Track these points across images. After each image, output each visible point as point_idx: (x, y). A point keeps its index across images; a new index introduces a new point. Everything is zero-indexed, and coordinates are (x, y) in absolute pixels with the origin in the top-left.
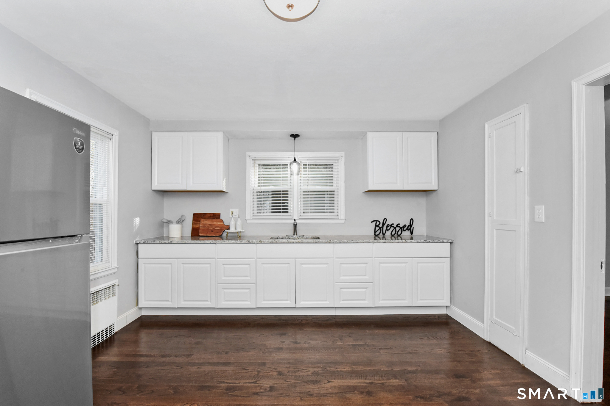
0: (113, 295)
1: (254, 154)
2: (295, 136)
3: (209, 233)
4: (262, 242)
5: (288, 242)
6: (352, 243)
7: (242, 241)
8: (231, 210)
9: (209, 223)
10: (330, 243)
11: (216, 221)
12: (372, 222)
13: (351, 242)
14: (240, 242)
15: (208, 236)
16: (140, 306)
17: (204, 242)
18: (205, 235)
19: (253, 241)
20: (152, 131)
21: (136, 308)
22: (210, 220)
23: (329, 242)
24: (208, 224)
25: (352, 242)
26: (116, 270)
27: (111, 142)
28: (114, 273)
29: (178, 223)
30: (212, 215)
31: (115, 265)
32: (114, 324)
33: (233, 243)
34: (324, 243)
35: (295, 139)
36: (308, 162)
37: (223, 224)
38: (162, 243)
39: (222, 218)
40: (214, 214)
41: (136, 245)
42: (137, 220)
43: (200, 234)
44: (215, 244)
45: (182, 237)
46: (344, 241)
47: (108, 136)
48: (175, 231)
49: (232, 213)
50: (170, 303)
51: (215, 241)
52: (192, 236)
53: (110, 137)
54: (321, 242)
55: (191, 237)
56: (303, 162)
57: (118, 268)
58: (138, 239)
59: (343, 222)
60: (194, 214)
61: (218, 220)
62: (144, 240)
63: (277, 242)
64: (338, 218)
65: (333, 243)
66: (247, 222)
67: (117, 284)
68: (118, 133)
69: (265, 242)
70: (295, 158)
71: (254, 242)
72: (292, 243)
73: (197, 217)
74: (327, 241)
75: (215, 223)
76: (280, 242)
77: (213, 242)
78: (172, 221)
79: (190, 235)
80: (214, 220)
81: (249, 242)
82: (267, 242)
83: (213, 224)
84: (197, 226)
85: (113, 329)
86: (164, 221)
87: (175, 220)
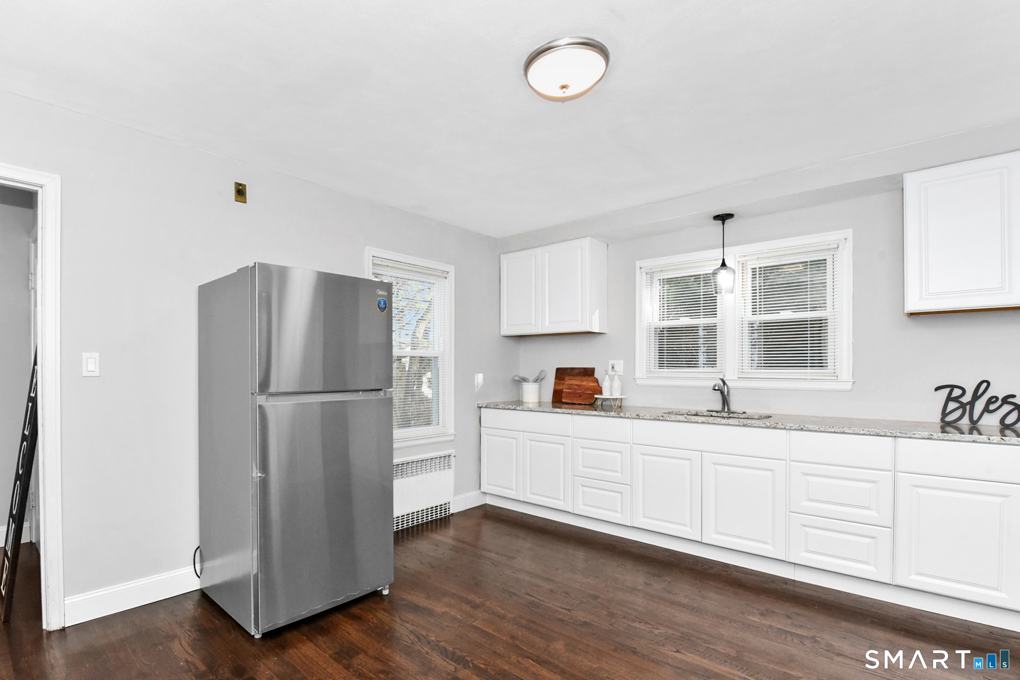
0: (449, 466)
1: (648, 263)
2: (723, 218)
3: (575, 398)
4: (641, 417)
5: (686, 420)
6: (831, 432)
7: (608, 413)
8: (611, 362)
9: (577, 383)
10: (775, 428)
11: (586, 381)
12: (937, 389)
13: (830, 430)
14: (605, 414)
15: (575, 404)
16: (482, 490)
17: (555, 411)
18: (570, 402)
19: (625, 414)
20: (500, 254)
21: (478, 492)
22: (579, 378)
23: (773, 426)
24: (575, 385)
25: (833, 431)
26: (452, 438)
27: (446, 281)
28: (452, 441)
29: (535, 382)
30: (582, 370)
31: (452, 431)
32: (449, 503)
33: (595, 415)
34: (762, 427)
35: (723, 224)
36: (759, 264)
37: (596, 384)
38: (505, 409)
39: (596, 375)
40: (584, 368)
41: (478, 409)
42: (480, 378)
43: (564, 400)
44: (570, 415)
45: (540, 403)
46: (810, 426)
47: (443, 275)
48: (530, 393)
49: (613, 368)
50: (514, 492)
51: (570, 411)
52: (553, 402)
53: (445, 275)
54: (755, 425)
55: (552, 404)
56: (749, 265)
57: (455, 435)
58: (482, 402)
59: (849, 386)
60: (558, 370)
61: (591, 378)
62: (486, 403)
63: (666, 419)
64: (836, 378)
65: (785, 429)
66: (638, 382)
67: (453, 455)
68: (453, 269)
69: (646, 418)
70: (724, 259)
71: (627, 416)
72: (694, 422)
73: (561, 373)
74: (769, 425)
75: (585, 383)
76: (671, 419)
77: (567, 412)
78: (528, 379)
79: (551, 401)
80: (584, 378)
81: (619, 416)
82: (649, 418)
83: (582, 385)
84: (560, 387)
85: (449, 508)
86: (517, 378)
87: (531, 377)
